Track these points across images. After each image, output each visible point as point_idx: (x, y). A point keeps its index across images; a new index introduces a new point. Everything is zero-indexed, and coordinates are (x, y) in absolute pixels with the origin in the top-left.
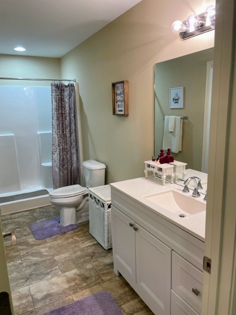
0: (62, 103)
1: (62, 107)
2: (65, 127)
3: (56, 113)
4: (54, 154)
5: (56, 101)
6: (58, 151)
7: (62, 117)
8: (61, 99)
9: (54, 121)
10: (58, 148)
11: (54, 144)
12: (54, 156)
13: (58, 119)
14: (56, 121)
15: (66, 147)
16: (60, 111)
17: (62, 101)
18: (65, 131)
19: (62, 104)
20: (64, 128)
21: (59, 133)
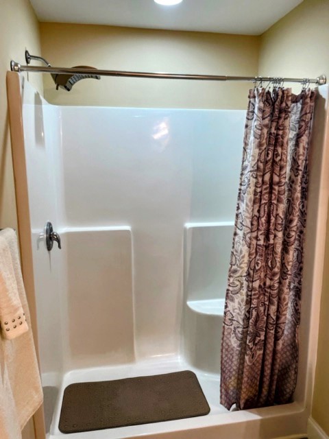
0: (275, 150)
1: (274, 162)
2: (275, 224)
3: (253, 181)
4: (232, 300)
5: (260, 145)
6: (244, 291)
7: (271, 193)
8: (276, 140)
9: (243, 206)
10: (245, 283)
11: (235, 271)
12: (231, 305)
13: (257, 200)
14: (250, 204)
15: (268, 282)
16: (267, 177)
17: (275, 146)
18: (272, 237)
19: (275, 154)
20: (272, 227)
21: (254, 242)
